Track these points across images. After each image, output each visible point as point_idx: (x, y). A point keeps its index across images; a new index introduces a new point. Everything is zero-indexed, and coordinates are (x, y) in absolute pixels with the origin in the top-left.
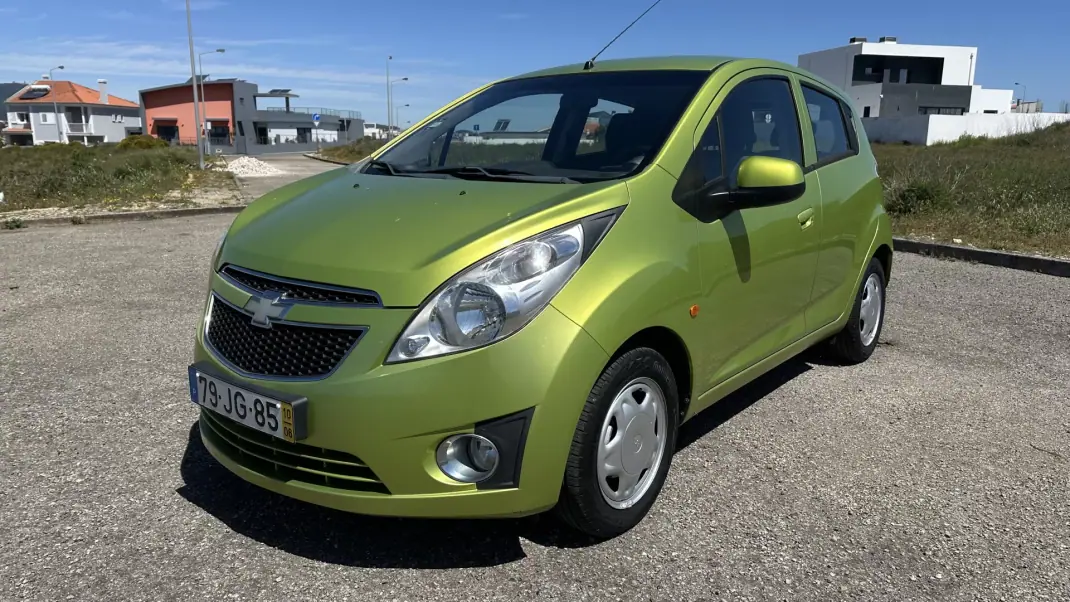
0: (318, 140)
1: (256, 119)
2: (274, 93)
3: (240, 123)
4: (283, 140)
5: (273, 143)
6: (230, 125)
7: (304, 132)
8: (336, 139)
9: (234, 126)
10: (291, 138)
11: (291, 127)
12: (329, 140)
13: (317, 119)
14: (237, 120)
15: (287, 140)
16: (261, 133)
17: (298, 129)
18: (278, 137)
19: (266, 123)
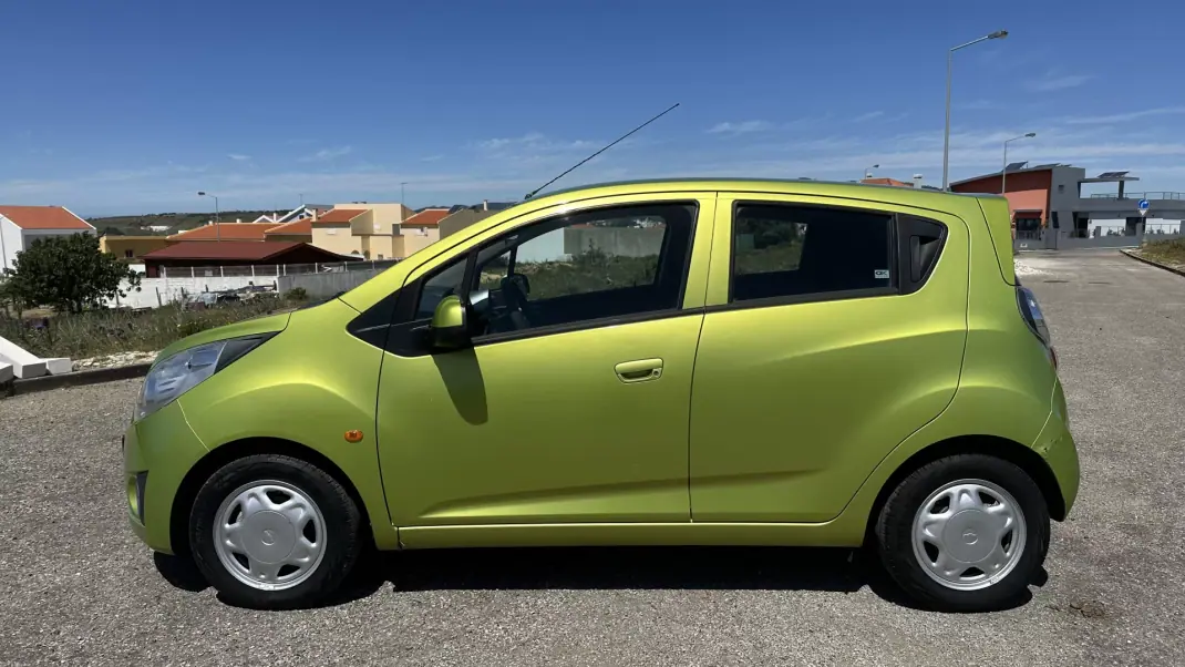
0: (1152, 232)
1: (1077, 209)
2: (1105, 177)
3: (1055, 214)
4: (1104, 233)
5: (1091, 237)
6: (1043, 217)
7: (1135, 222)
8: (1178, 230)
9: (1047, 218)
10: (1115, 230)
11: (1119, 217)
12: (1167, 232)
13: (1145, 206)
14: (1053, 209)
15: (1109, 233)
16: (1081, 223)
17: (1128, 219)
18: (1098, 229)
19: (1087, 213)
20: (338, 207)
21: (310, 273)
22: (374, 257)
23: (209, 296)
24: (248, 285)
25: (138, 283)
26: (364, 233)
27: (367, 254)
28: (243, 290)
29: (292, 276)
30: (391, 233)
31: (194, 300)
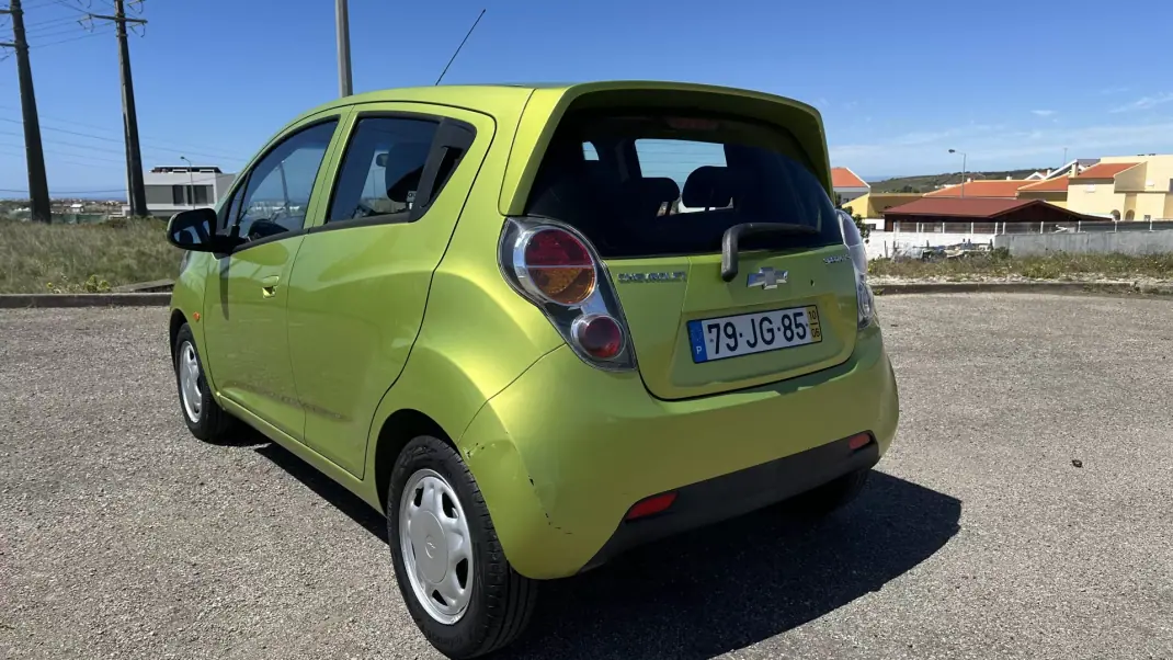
20: (1105, 161)
21: (1034, 233)
22: (1138, 218)
23: (916, 251)
24: (961, 242)
25: (868, 236)
26: (1131, 192)
27: (1130, 214)
28: (953, 247)
29: (1011, 235)
30: (1167, 189)
31: (902, 254)
